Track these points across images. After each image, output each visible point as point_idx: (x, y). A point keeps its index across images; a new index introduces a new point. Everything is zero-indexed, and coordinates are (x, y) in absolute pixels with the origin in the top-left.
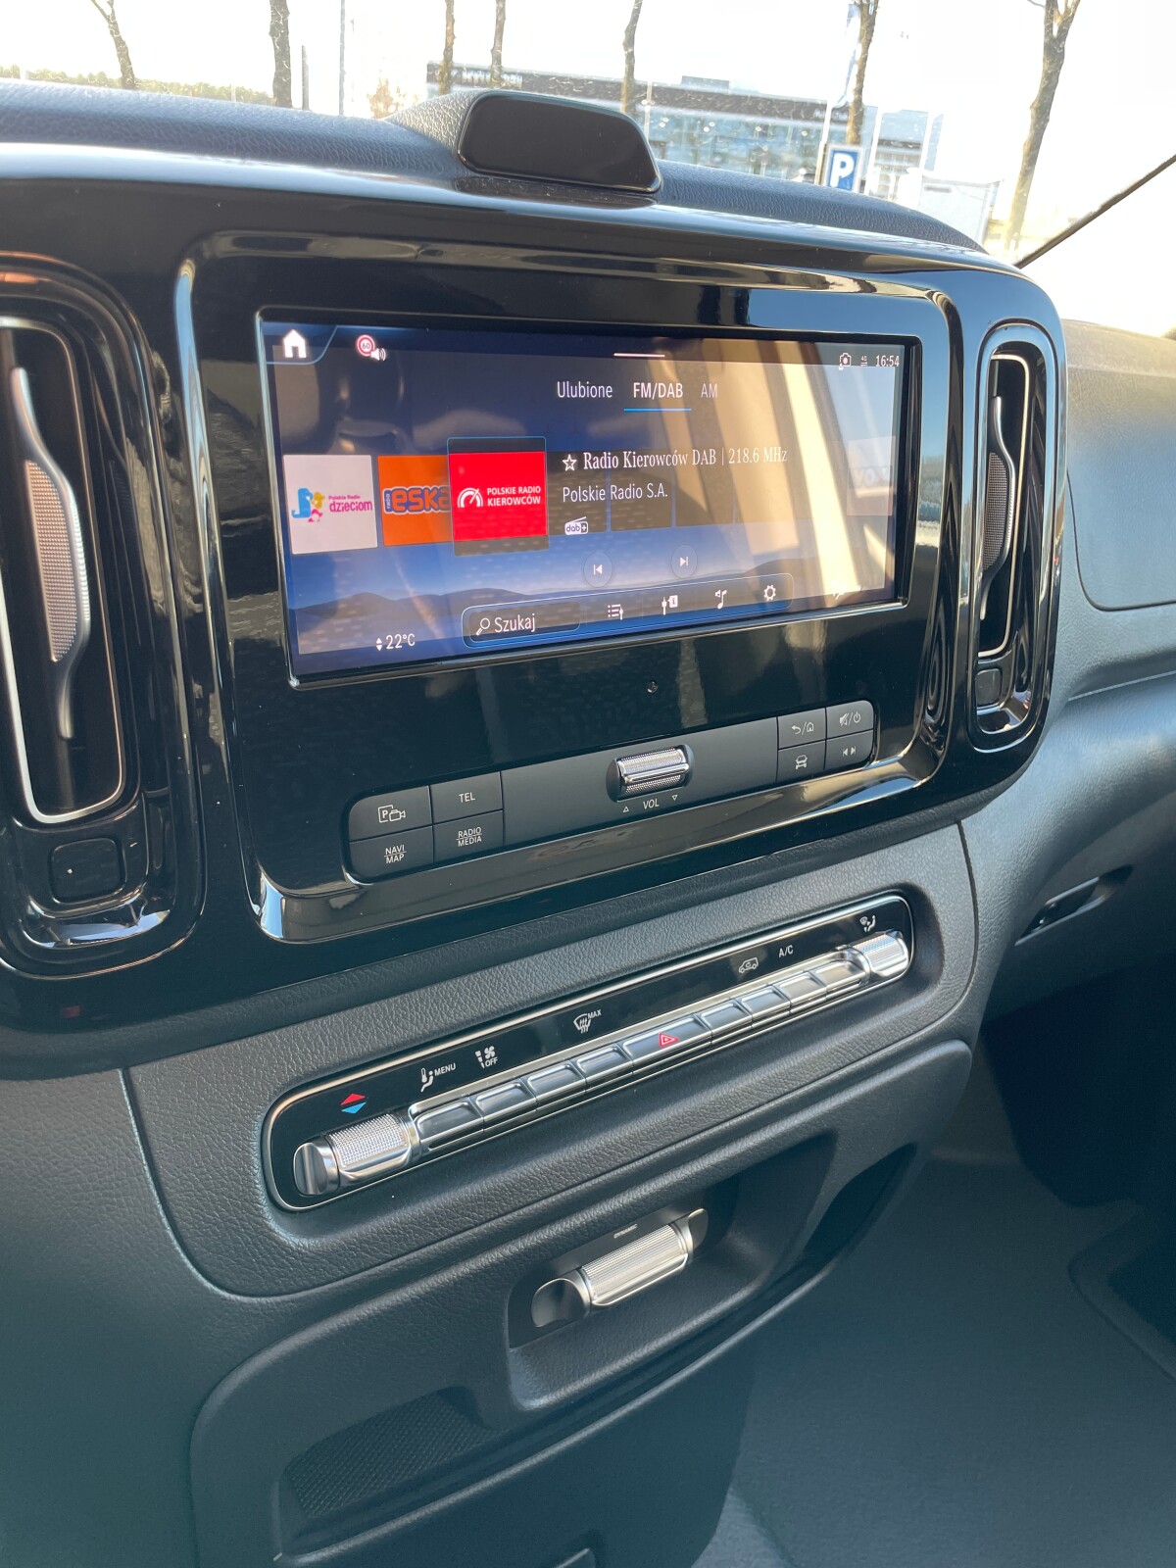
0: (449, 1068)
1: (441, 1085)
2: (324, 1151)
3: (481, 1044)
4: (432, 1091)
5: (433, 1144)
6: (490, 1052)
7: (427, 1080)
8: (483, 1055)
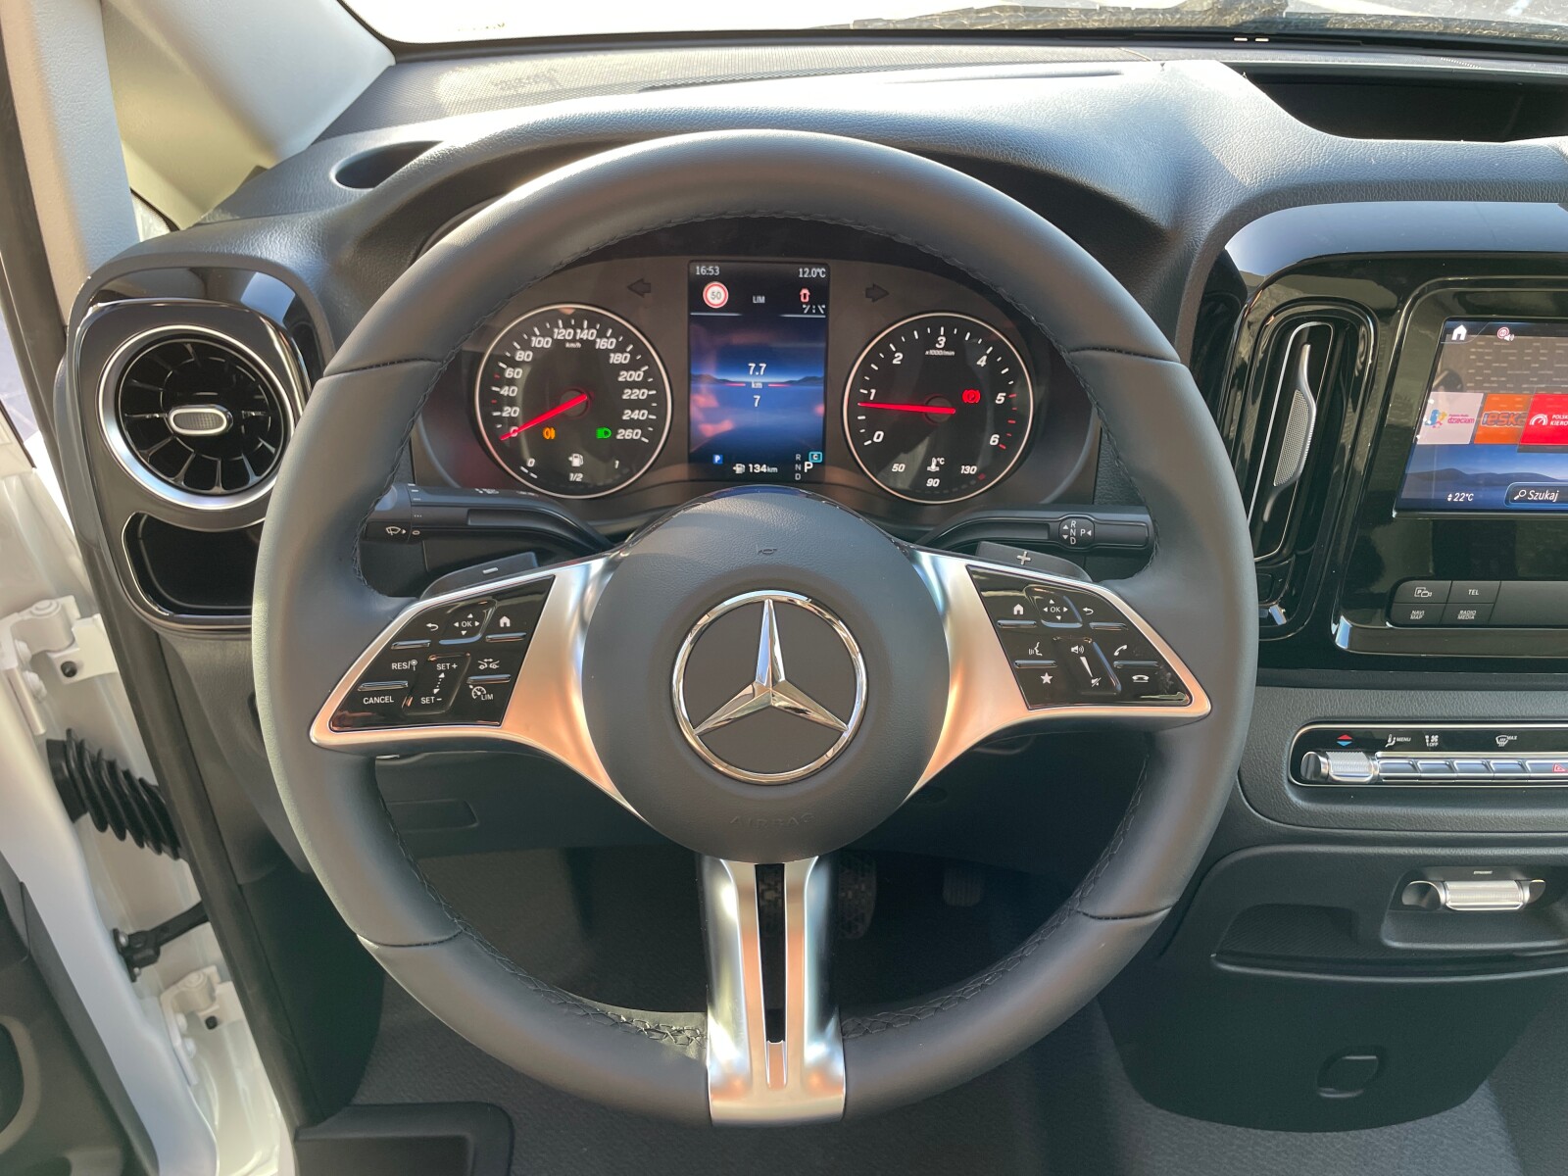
0: (1406, 739)
1: (1398, 747)
2: (1322, 759)
3: (1431, 732)
4: (1391, 749)
5: (1386, 778)
6: (1435, 738)
7: (1391, 742)
8: (1430, 739)
